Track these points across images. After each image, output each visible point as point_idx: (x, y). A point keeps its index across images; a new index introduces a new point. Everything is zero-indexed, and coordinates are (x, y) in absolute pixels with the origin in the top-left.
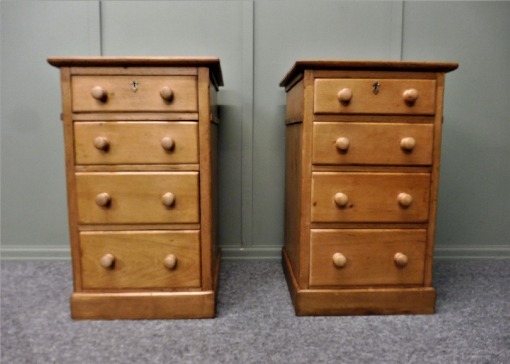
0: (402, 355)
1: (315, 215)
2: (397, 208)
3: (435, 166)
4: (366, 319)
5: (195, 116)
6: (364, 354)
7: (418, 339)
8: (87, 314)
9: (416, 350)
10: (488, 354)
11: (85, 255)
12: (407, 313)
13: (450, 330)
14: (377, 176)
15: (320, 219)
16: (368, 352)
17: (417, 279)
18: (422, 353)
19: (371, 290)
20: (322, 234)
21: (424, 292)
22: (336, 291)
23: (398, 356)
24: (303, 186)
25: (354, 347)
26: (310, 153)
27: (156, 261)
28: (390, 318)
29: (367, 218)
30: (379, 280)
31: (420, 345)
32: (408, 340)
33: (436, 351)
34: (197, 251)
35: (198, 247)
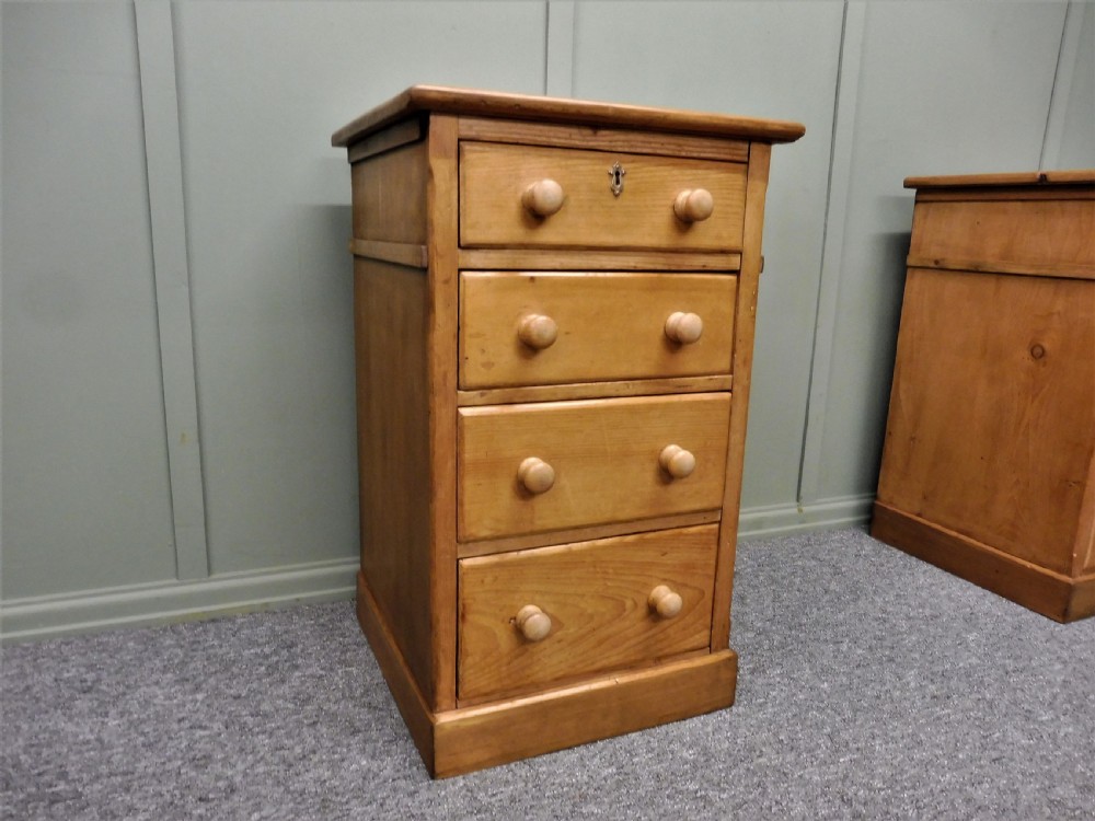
34: (711, 572)
35: (713, 562)
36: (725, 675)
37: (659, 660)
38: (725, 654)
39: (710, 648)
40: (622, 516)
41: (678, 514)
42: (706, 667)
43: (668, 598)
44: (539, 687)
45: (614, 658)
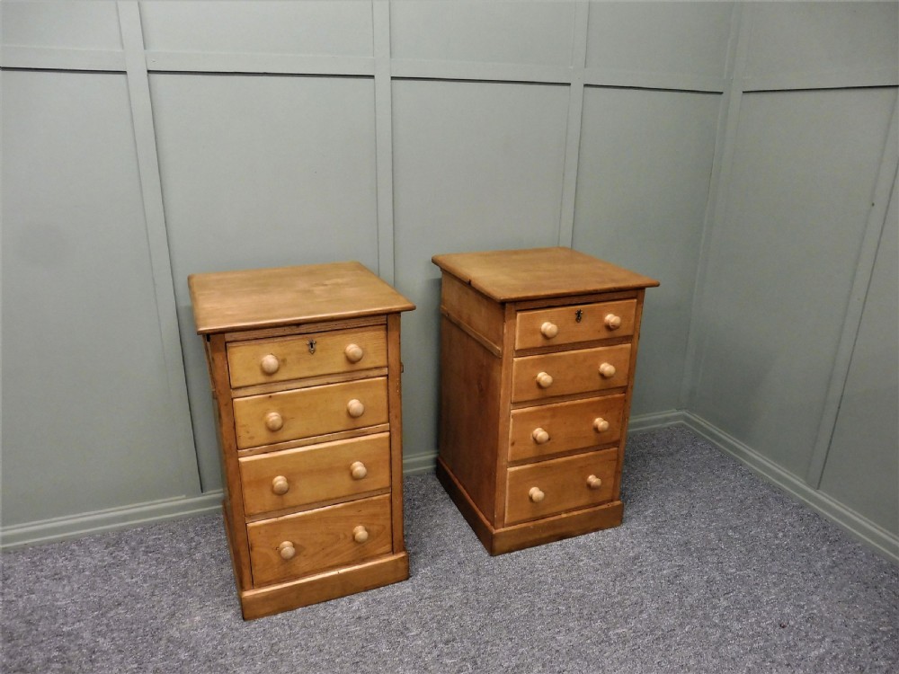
0: (607, 585)
1: (513, 455)
2: (593, 434)
3: (629, 386)
4: (561, 545)
5: (385, 371)
6: (574, 591)
7: (615, 562)
8: (262, 612)
9: (617, 576)
10: (676, 566)
11: (255, 549)
12: (596, 530)
13: (640, 544)
14: (575, 405)
15: (517, 459)
16: (577, 588)
17: (607, 495)
18: (623, 577)
19: (564, 516)
20: (518, 471)
21: (613, 507)
22: (530, 524)
23: (604, 586)
24: (501, 428)
25: (562, 585)
26: (509, 392)
27: (342, 536)
28: (582, 539)
29: (564, 448)
30: (572, 505)
31: (620, 569)
32: (608, 565)
33: (635, 573)
34: (389, 516)
35: (389, 511)
36: (402, 565)
37: (363, 560)
38: (402, 555)
39: (393, 552)
40: (333, 496)
41: (365, 492)
42: (390, 562)
43: (361, 532)
44: (297, 577)
45: (336, 561)
